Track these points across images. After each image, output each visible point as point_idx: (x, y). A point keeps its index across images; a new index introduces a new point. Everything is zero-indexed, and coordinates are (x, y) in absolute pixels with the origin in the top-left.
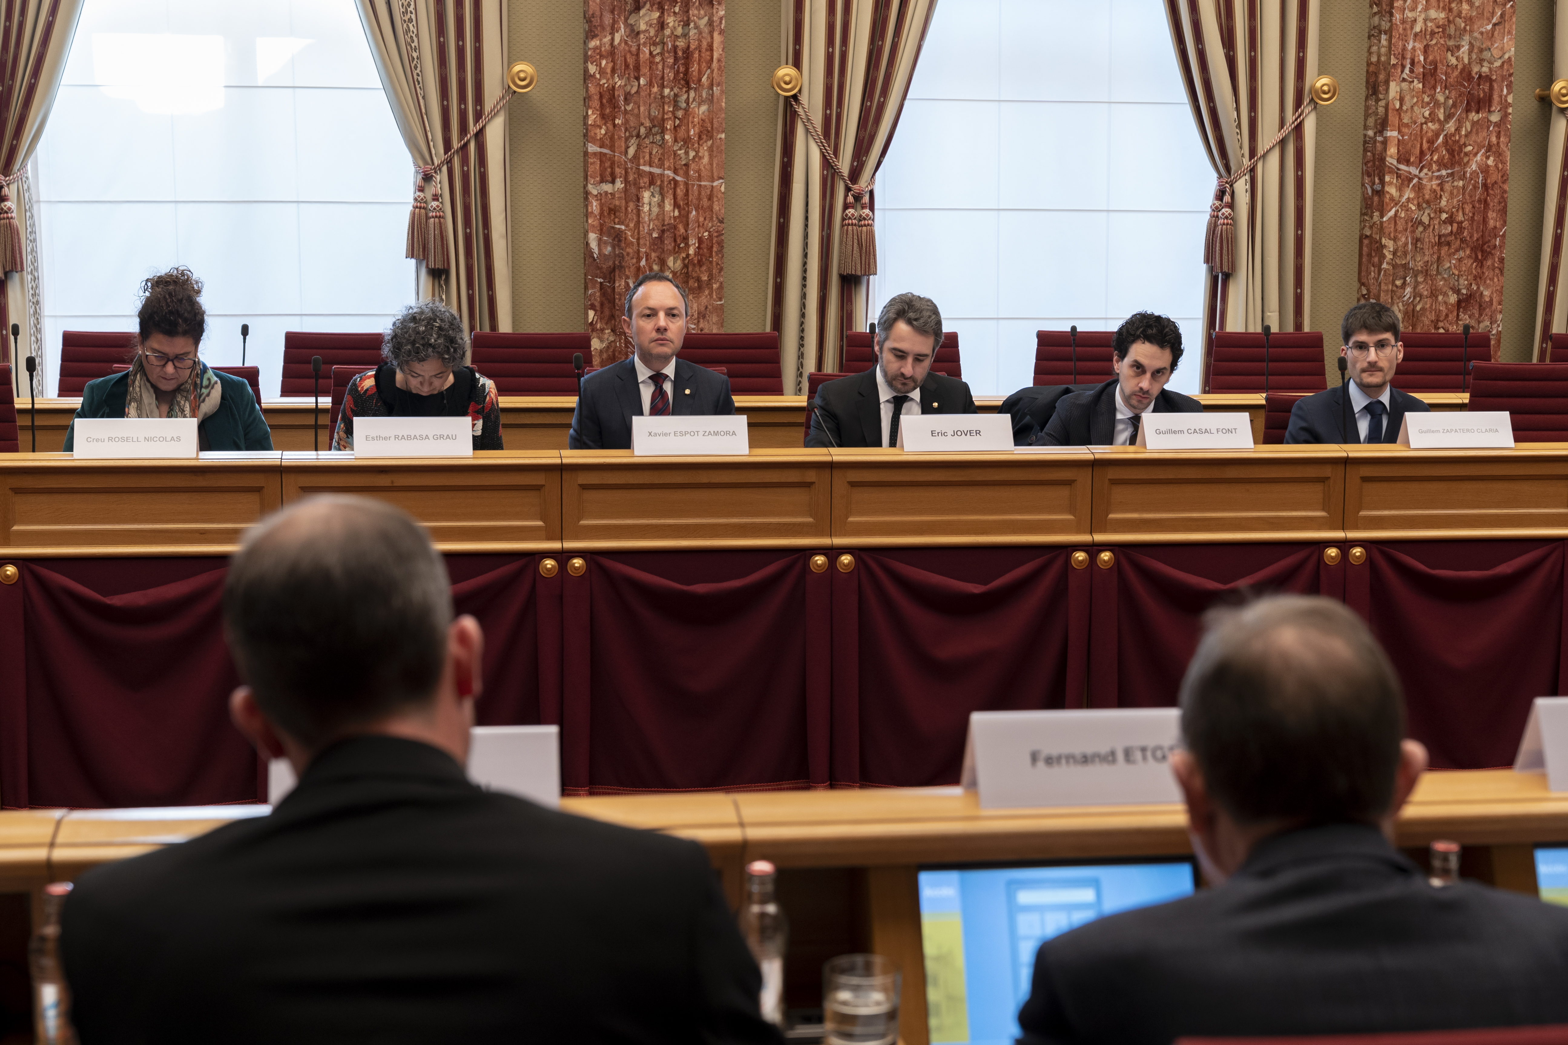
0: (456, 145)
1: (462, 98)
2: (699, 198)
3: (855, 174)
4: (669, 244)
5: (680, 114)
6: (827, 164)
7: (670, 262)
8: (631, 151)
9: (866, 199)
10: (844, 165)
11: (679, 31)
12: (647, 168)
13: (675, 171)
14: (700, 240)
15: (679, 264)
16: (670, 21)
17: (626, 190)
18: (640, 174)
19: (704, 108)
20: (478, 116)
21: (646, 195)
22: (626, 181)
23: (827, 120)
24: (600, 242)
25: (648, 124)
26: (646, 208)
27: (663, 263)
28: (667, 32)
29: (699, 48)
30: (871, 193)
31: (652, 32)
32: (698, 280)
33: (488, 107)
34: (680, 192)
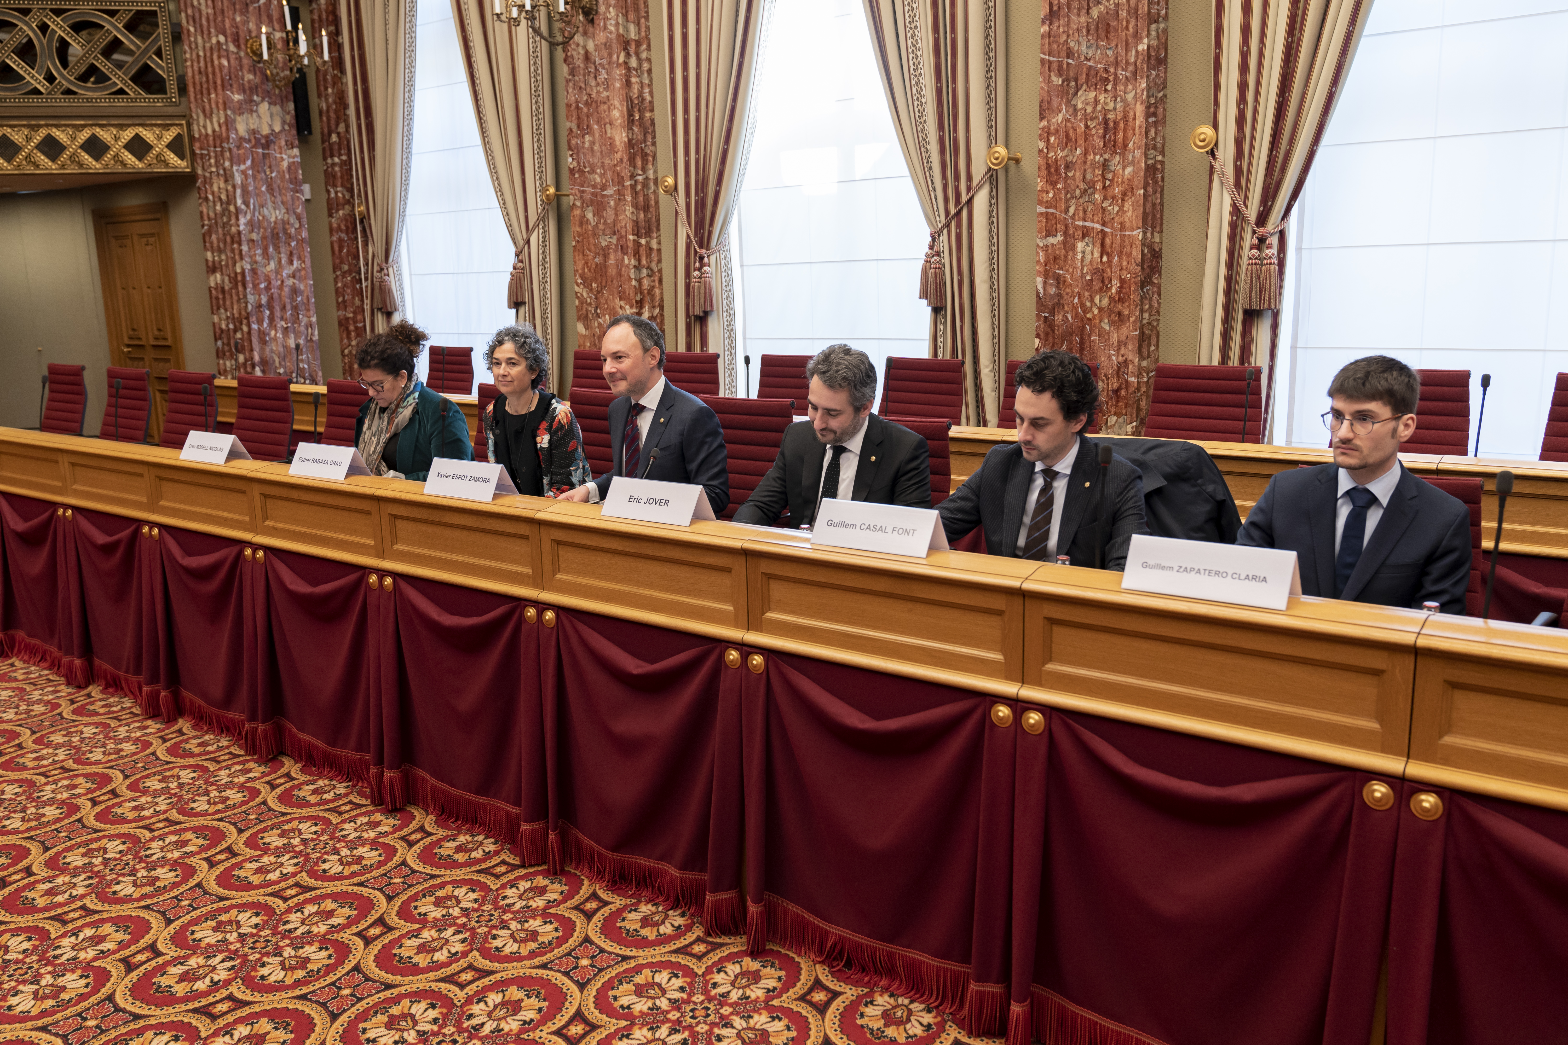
0: (952, 211)
2: (1122, 245)
3: (1262, 219)
4: (1097, 285)
5: (1110, 176)
6: (1236, 210)
7: (1097, 300)
8: (1072, 210)
9: (1274, 240)
10: (1252, 212)
11: (1111, 106)
12: (1080, 223)
13: (1104, 224)
14: (1122, 281)
15: (1105, 302)
16: (1101, 98)
17: (1065, 243)
18: (1076, 228)
19: (1129, 170)
20: (969, 189)
21: (1080, 245)
22: (1066, 233)
23: (1238, 171)
24: (1045, 283)
25: (1082, 186)
26: (1079, 256)
27: (1092, 300)
28: (1099, 108)
29: (1125, 118)
30: (1282, 235)
31: (1089, 109)
32: (1119, 314)
33: (975, 181)
34: (1108, 241)
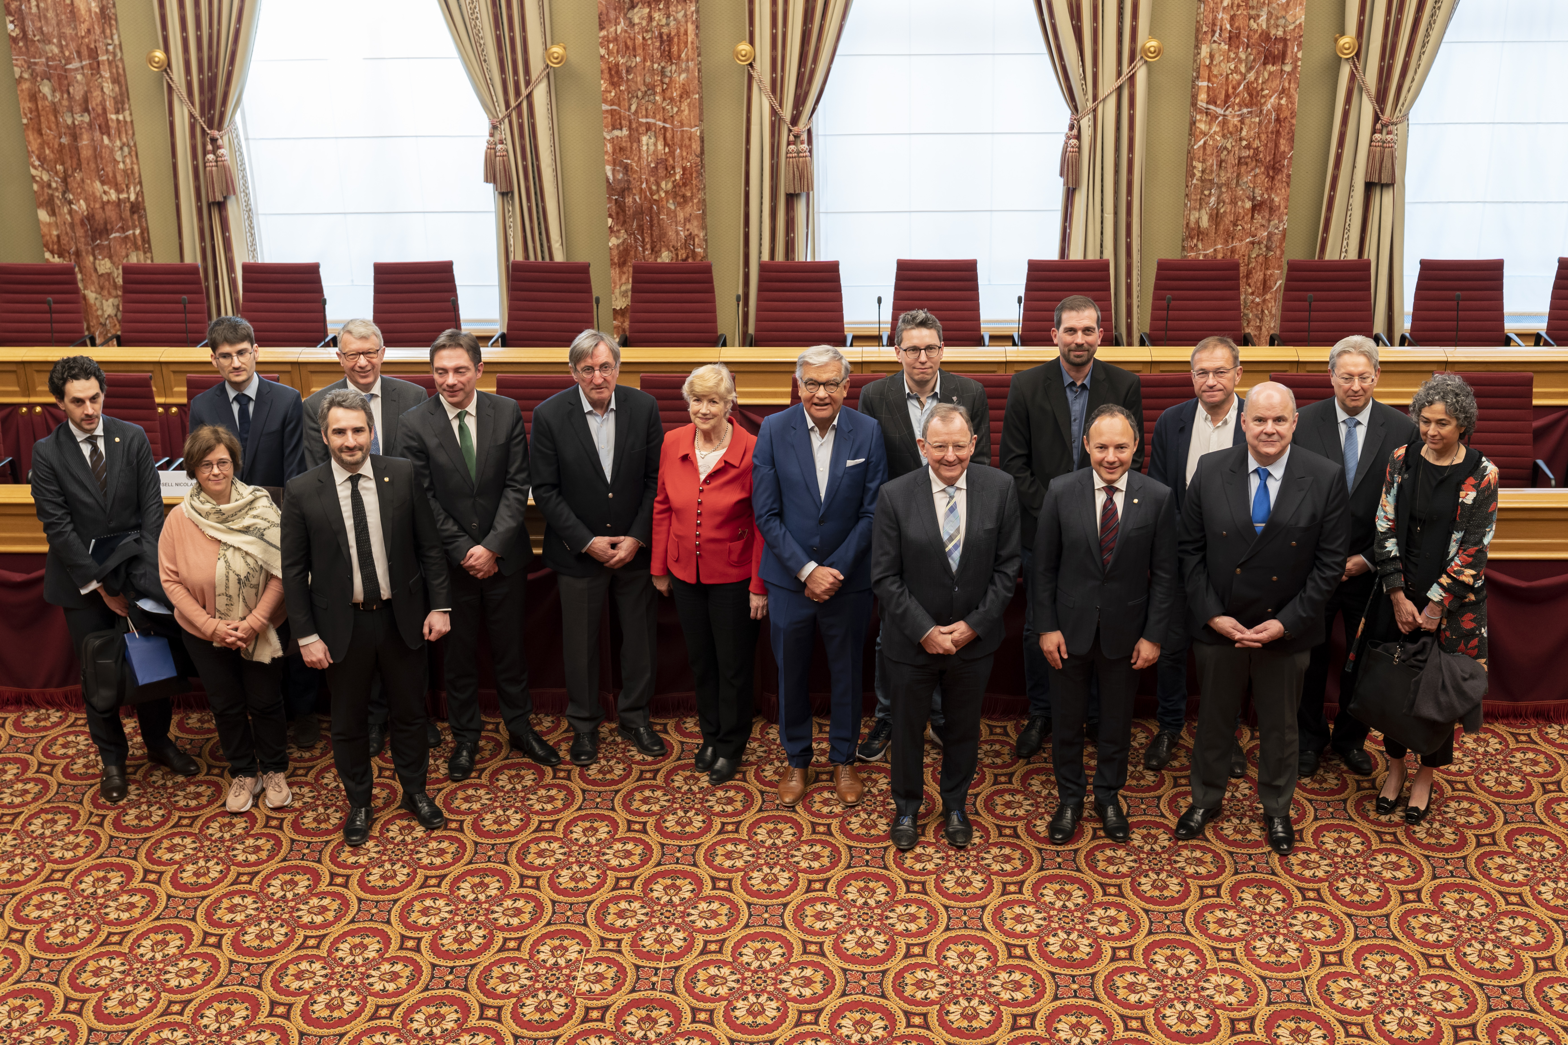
0: (513, 104)
1: (515, 72)
2: (682, 140)
3: (795, 121)
4: (662, 172)
5: (667, 80)
6: (774, 112)
7: (663, 184)
8: (633, 108)
9: (804, 137)
10: (787, 113)
11: (664, 21)
12: (644, 120)
13: (665, 121)
14: (684, 169)
15: (670, 185)
16: (656, 15)
17: (630, 136)
18: (640, 124)
19: (683, 76)
20: (528, 83)
21: (644, 139)
22: (630, 128)
23: (774, 82)
24: (614, 170)
25: (643, 89)
26: (645, 148)
27: (658, 185)
28: (654, 24)
29: (678, 35)
30: (809, 132)
31: (644, 23)
32: (684, 196)
33: (534, 77)
34: (669, 135)
